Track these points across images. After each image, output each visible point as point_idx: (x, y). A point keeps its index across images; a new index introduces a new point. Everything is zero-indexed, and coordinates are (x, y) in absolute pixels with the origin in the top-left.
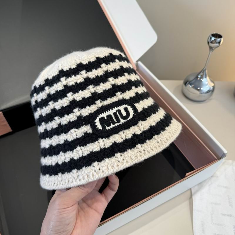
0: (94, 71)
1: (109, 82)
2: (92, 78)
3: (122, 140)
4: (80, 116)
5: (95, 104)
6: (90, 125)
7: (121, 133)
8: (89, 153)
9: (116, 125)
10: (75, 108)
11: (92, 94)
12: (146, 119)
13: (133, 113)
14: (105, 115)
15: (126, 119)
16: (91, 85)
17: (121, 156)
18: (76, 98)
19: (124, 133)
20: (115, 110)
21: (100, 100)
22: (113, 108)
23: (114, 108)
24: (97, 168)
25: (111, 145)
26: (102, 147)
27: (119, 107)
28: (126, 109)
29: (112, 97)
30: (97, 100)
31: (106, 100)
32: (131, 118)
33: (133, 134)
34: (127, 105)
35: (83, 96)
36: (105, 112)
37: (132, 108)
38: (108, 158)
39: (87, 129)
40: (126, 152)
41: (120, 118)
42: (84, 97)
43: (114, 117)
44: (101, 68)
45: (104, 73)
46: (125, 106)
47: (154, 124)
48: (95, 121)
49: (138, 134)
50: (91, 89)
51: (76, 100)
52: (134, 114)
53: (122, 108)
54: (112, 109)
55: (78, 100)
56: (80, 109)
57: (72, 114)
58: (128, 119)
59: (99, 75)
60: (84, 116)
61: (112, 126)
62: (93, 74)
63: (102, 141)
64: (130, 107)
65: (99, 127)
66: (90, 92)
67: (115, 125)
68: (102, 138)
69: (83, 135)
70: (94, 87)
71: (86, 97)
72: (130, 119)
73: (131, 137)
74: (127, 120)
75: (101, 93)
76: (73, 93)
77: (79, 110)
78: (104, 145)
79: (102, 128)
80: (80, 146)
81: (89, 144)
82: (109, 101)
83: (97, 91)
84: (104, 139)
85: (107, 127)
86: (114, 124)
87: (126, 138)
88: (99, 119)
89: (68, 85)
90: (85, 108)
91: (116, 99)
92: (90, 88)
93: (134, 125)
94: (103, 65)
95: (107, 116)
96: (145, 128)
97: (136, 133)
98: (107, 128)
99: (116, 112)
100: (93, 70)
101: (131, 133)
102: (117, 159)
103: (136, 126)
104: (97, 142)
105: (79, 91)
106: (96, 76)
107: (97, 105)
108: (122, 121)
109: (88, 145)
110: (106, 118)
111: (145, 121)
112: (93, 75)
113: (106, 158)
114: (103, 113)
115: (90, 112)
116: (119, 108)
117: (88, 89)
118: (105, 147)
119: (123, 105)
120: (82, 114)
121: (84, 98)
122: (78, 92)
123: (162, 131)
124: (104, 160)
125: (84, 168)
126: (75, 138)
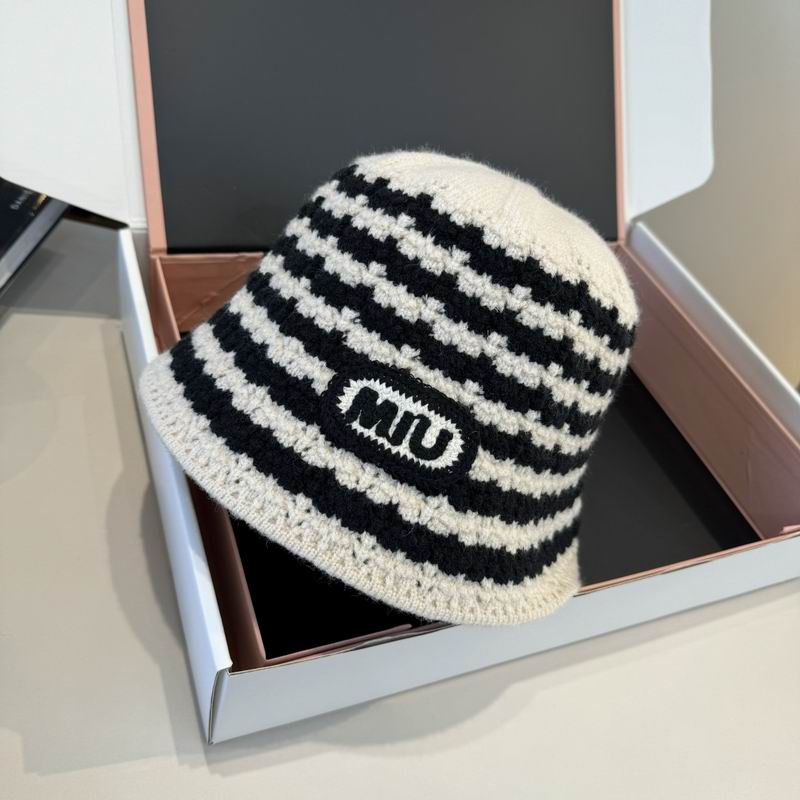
0: (486, 279)
1: (484, 342)
2: (460, 288)
3: (351, 486)
4: (342, 333)
5: (399, 348)
6: (334, 377)
7: (370, 469)
8: (264, 425)
9: (381, 440)
10: (351, 307)
11: (419, 321)
12: (465, 512)
13: (450, 464)
14: (385, 393)
15: (417, 456)
16: (442, 301)
17: (308, 511)
18: (377, 290)
19: (377, 475)
20: (417, 408)
21: (418, 352)
22: (420, 402)
23: (423, 404)
24: (236, 474)
25: (318, 465)
26: (298, 448)
27: (436, 413)
28: (444, 438)
29: (449, 378)
30: (413, 345)
31: (432, 368)
32: (430, 468)
33: (391, 502)
34: (460, 432)
35: (394, 304)
36: (394, 390)
37: (461, 451)
38: (280, 483)
39: (320, 375)
40: (323, 517)
41: (408, 437)
42: (394, 309)
43: (397, 420)
44: (511, 292)
45: (502, 309)
46: (451, 427)
47: (468, 540)
48: (352, 382)
49: (401, 516)
50: (430, 310)
51: (373, 296)
52: (447, 467)
53: (439, 423)
54: (415, 401)
55: (376, 299)
56: (358, 320)
57: (335, 310)
58: (422, 462)
59: (485, 302)
60: (349, 345)
61: (371, 433)
62: (475, 284)
63: (313, 436)
64: (462, 442)
65: (346, 402)
66: (420, 314)
67: (377, 438)
68: (322, 431)
69: (300, 378)
70: (441, 313)
71: (400, 312)
72: (424, 466)
73: (379, 502)
74: (416, 460)
75: (440, 342)
76: (385, 274)
77: (353, 321)
78: (307, 449)
79: (347, 413)
80: (269, 392)
81: (286, 409)
82: (435, 379)
83: (436, 327)
84: (322, 437)
85: (358, 420)
86: (379, 433)
87: (368, 492)
88: (362, 386)
89: (399, 244)
90: (370, 331)
91: (451, 391)
92: (429, 305)
93: (418, 488)
94: (522, 291)
95: (386, 402)
96: (436, 522)
97: (400, 508)
98: (356, 425)
99: (416, 414)
100: (485, 275)
101: (391, 494)
102: (290, 505)
103: (421, 496)
104: (304, 424)
105: (401, 285)
106: (474, 294)
107: (397, 354)
108: (404, 450)
109: (282, 408)
110: (379, 402)
111: (457, 509)
112: (470, 288)
113: (274, 478)
114: (387, 386)
115: (367, 350)
116: (432, 415)
117: (425, 302)
118: (303, 454)
119: (449, 421)
120: (350, 336)
121: (391, 310)
122: (396, 283)
123: (464, 575)
124: (267, 476)
125: (221, 441)
126: (282, 365)
